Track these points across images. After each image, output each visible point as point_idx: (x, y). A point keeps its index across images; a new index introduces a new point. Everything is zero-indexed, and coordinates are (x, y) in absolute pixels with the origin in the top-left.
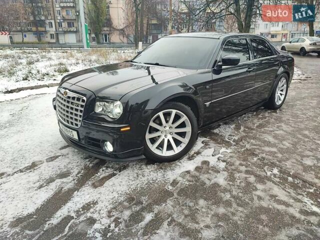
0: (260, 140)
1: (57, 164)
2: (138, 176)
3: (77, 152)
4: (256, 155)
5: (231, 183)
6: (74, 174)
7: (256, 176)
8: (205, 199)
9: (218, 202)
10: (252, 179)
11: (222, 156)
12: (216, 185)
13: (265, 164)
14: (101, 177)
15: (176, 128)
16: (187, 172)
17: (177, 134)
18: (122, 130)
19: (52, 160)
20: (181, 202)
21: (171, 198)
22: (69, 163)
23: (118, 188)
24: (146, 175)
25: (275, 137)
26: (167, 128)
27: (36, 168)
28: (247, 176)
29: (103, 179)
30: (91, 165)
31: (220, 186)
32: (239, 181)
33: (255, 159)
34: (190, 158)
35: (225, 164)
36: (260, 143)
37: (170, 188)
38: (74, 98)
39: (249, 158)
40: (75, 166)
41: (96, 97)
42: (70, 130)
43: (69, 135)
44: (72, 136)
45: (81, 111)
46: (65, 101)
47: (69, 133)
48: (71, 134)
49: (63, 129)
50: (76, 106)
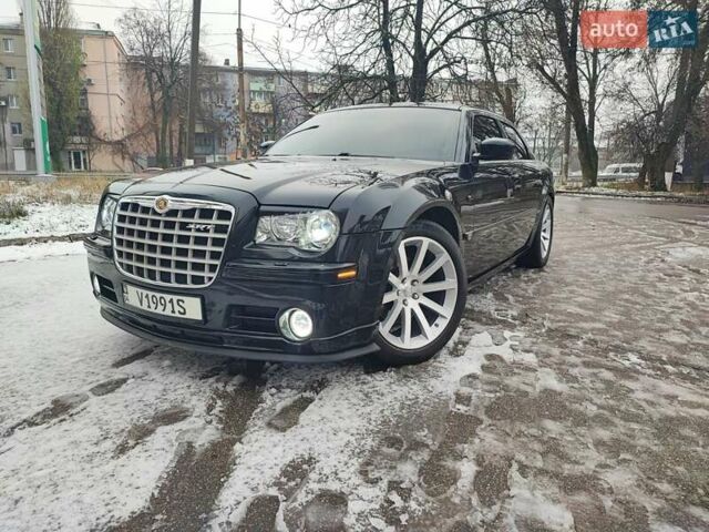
0: (561, 313)
1: (130, 396)
2: (366, 395)
3: (169, 366)
4: (577, 337)
5: (576, 385)
6: (197, 410)
7: (608, 369)
8: (554, 419)
9: (581, 420)
10: (608, 375)
11: (517, 343)
12: (548, 392)
13: (606, 351)
14: (279, 407)
15: (426, 282)
16: (469, 376)
17: (428, 295)
18: (340, 275)
19: (112, 390)
20: (508, 430)
21: (483, 426)
22: (164, 390)
23: (343, 424)
24: (385, 391)
25: (580, 306)
26: (408, 283)
27: (74, 411)
28: (595, 371)
29: (285, 411)
30: (230, 389)
31: (560, 394)
32: (587, 381)
33: (580, 343)
34: (455, 353)
35: (531, 355)
36: (564, 318)
37: (462, 408)
38: (189, 213)
39: (568, 342)
40: (188, 396)
41: (260, 205)
42: (175, 298)
43: (168, 312)
44: (177, 315)
45: (216, 242)
46: (155, 224)
47: (169, 306)
48: (177, 308)
49: (145, 300)
50: (198, 230)
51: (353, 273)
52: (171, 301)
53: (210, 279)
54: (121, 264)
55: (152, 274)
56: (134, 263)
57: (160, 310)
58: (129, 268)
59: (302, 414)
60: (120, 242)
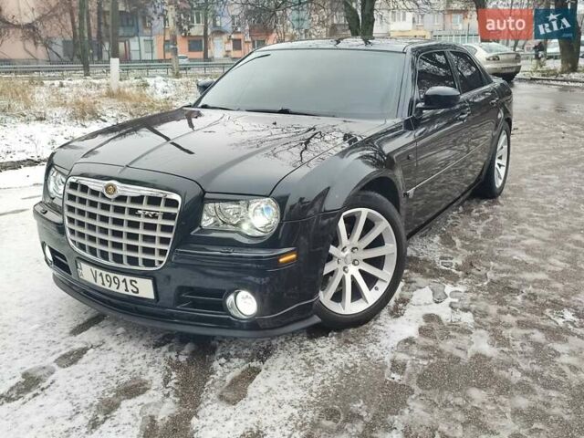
0: (505, 260)
1: (92, 367)
2: (309, 364)
3: (124, 334)
4: (518, 291)
5: (506, 349)
6: (155, 383)
7: (542, 329)
8: (479, 387)
9: (505, 388)
10: (538, 336)
11: (456, 300)
12: (479, 357)
13: (544, 306)
14: (229, 378)
15: (366, 248)
16: (406, 341)
19: (74, 362)
20: (436, 400)
21: (413, 396)
22: (123, 361)
24: (326, 359)
25: (528, 250)
26: (348, 251)
27: (44, 385)
28: (527, 332)
29: (234, 382)
30: (182, 359)
31: (490, 359)
32: (518, 344)
33: (519, 298)
34: (396, 313)
35: (469, 315)
36: (509, 267)
37: (397, 377)
38: (138, 200)
39: (507, 298)
40: (145, 367)
41: (205, 192)
42: (128, 278)
43: (122, 290)
44: (130, 293)
45: (165, 229)
46: (105, 207)
47: (122, 285)
48: (130, 287)
49: (99, 278)
50: (147, 216)
51: (294, 256)
52: (124, 281)
53: (161, 262)
54: (74, 242)
55: (104, 255)
56: (86, 243)
57: (114, 288)
58: (82, 247)
59: (251, 386)
60: (71, 220)
